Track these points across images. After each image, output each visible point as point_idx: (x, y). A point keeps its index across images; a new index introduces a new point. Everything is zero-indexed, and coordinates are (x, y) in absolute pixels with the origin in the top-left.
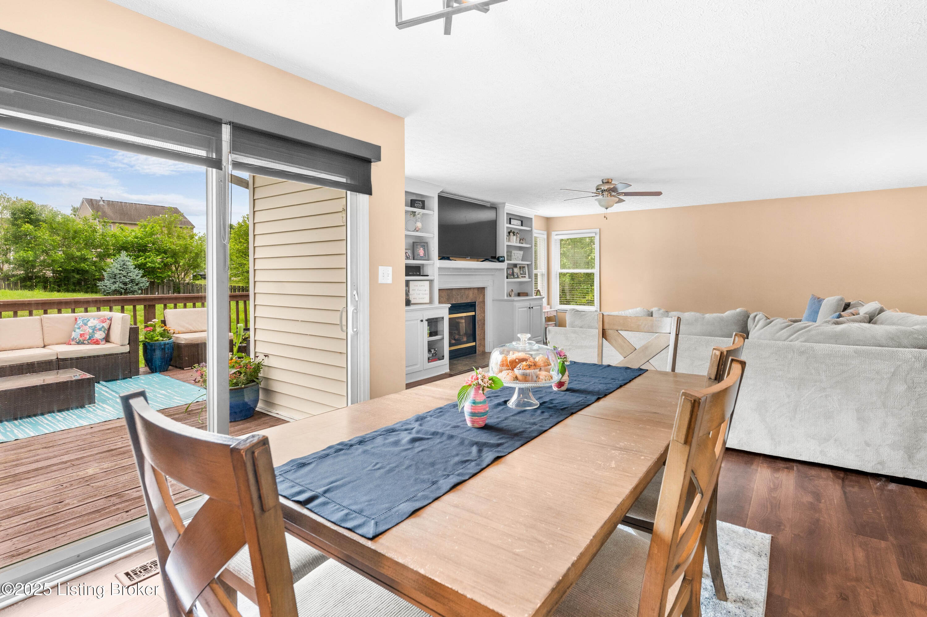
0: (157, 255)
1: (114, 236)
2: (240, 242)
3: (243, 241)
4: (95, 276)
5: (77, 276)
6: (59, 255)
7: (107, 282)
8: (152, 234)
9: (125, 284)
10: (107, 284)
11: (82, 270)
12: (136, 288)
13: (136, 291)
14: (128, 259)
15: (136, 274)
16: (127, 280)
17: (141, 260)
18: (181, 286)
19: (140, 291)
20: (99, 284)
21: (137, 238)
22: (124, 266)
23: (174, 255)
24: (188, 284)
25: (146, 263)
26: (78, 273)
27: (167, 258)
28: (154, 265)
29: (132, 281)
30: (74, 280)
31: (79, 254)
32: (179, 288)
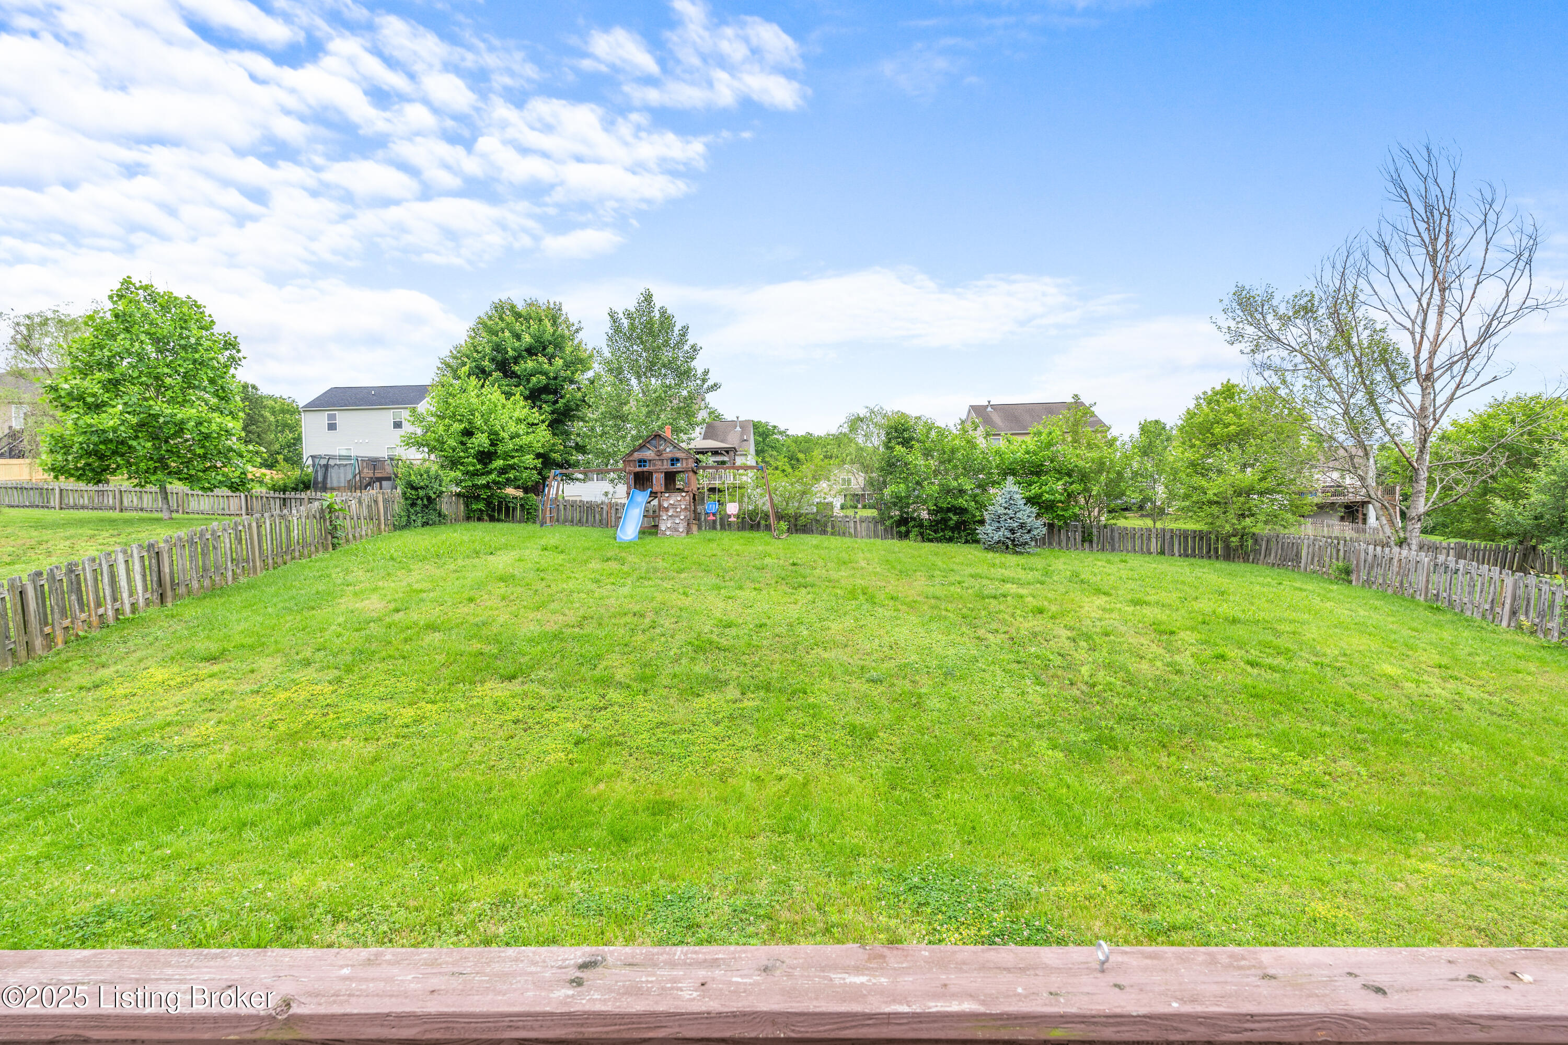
0: (1058, 480)
1: (998, 452)
2: (1192, 446)
3: (1198, 443)
4: (974, 516)
5: (955, 518)
6: (932, 488)
7: (988, 528)
8: (1050, 445)
9: (1012, 531)
10: (987, 531)
11: (960, 508)
12: (1027, 537)
13: (1026, 543)
14: (1015, 488)
15: (1027, 514)
16: (1015, 525)
17: (1035, 490)
18: (1095, 531)
19: (1033, 543)
20: (980, 530)
21: (1028, 453)
22: (1010, 503)
23: (1084, 477)
24: (1105, 526)
25: (1041, 495)
26: (955, 514)
27: (1071, 484)
28: (1052, 497)
29: (1022, 526)
30: (951, 523)
31: (955, 484)
32: (1090, 534)
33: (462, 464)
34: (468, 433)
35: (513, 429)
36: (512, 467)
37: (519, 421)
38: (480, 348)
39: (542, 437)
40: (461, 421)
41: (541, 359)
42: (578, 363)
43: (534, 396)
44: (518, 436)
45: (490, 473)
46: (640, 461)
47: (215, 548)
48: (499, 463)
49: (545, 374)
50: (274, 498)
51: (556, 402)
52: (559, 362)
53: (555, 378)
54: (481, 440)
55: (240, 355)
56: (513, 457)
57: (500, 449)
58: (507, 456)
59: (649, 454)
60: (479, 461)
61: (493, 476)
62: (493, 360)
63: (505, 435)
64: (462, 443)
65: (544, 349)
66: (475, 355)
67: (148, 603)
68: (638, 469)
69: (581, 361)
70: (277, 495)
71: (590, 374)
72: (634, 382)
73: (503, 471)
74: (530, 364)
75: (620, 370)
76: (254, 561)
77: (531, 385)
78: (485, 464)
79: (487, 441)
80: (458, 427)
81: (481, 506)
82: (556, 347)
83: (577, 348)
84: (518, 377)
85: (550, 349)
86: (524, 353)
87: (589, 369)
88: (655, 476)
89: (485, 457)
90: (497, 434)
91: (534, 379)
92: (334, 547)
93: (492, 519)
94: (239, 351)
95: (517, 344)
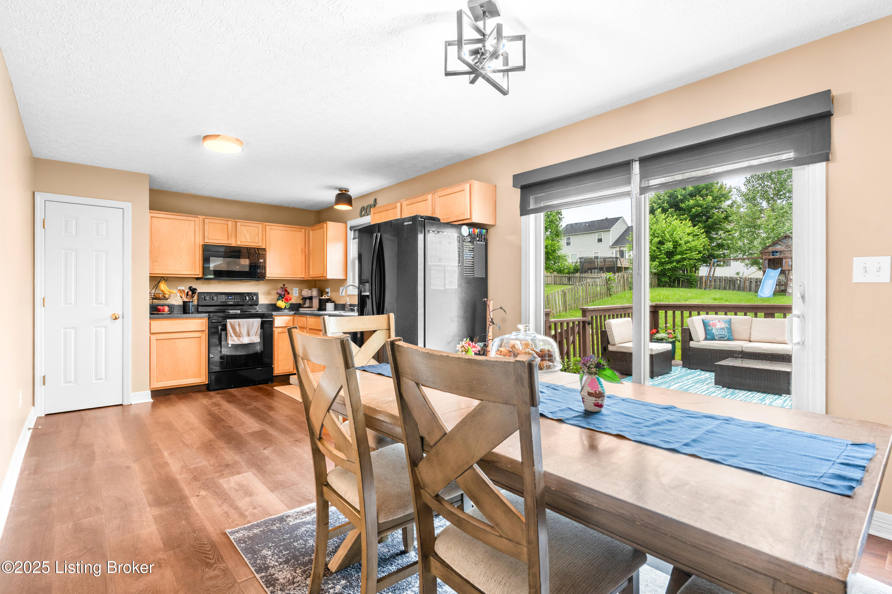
33: (657, 258)
34: (661, 243)
35: (686, 239)
36: (684, 259)
37: (689, 234)
38: (662, 197)
39: (702, 241)
40: (658, 237)
41: (698, 198)
42: (723, 196)
43: (695, 219)
44: (688, 242)
45: (671, 262)
46: (773, 252)
47: (577, 293)
48: (678, 257)
49: (701, 206)
50: (565, 277)
51: (707, 221)
52: (710, 198)
53: (706, 208)
54: (669, 245)
55: (562, 216)
56: (686, 254)
57: (679, 249)
58: (682, 253)
59: (778, 248)
60: (667, 257)
61: (675, 264)
62: (668, 203)
63: (682, 242)
64: (657, 248)
65: (700, 192)
66: (659, 201)
67: (563, 311)
68: (771, 257)
69: (723, 195)
70: (564, 275)
71: (729, 202)
72: (764, 204)
73: (678, 262)
74: (692, 202)
75: (754, 198)
76: (587, 299)
77: (691, 213)
78: (669, 258)
79: (672, 246)
80: (656, 240)
81: (667, 279)
82: (707, 190)
83: (721, 187)
84: (684, 210)
85: (704, 192)
86: (688, 197)
87: (729, 200)
88: (784, 261)
89: (670, 254)
90: (677, 242)
91: (694, 210)
92: (610, 295)
93: (670, 286)
94: (561, 215)
95: (684, 192)
